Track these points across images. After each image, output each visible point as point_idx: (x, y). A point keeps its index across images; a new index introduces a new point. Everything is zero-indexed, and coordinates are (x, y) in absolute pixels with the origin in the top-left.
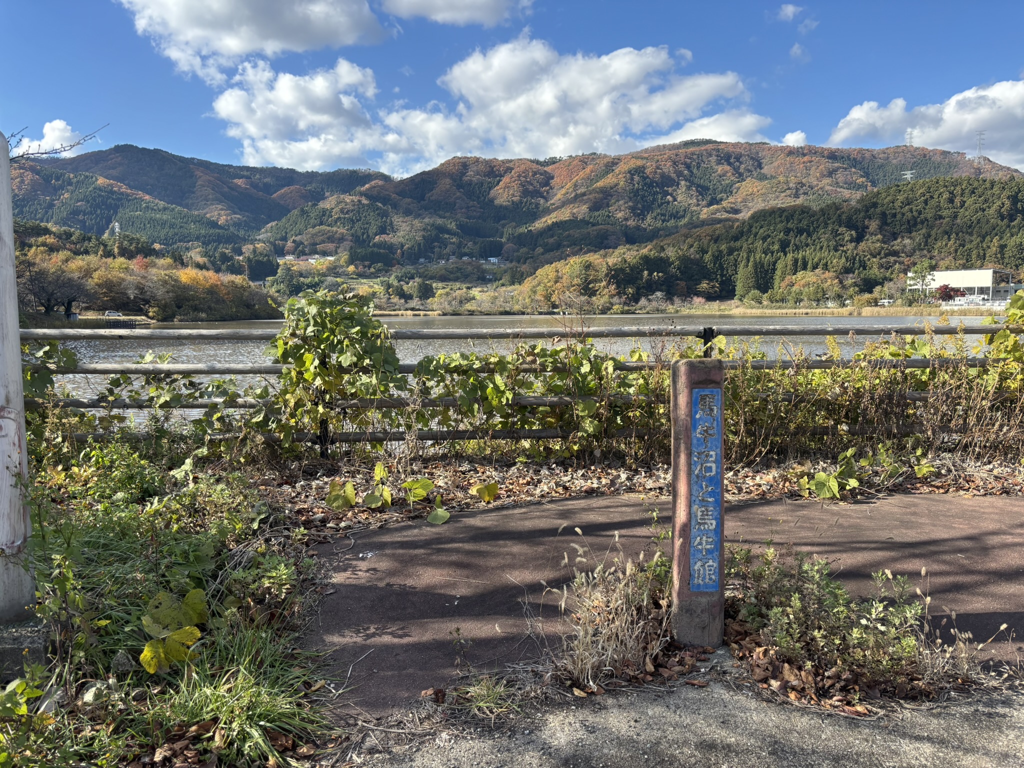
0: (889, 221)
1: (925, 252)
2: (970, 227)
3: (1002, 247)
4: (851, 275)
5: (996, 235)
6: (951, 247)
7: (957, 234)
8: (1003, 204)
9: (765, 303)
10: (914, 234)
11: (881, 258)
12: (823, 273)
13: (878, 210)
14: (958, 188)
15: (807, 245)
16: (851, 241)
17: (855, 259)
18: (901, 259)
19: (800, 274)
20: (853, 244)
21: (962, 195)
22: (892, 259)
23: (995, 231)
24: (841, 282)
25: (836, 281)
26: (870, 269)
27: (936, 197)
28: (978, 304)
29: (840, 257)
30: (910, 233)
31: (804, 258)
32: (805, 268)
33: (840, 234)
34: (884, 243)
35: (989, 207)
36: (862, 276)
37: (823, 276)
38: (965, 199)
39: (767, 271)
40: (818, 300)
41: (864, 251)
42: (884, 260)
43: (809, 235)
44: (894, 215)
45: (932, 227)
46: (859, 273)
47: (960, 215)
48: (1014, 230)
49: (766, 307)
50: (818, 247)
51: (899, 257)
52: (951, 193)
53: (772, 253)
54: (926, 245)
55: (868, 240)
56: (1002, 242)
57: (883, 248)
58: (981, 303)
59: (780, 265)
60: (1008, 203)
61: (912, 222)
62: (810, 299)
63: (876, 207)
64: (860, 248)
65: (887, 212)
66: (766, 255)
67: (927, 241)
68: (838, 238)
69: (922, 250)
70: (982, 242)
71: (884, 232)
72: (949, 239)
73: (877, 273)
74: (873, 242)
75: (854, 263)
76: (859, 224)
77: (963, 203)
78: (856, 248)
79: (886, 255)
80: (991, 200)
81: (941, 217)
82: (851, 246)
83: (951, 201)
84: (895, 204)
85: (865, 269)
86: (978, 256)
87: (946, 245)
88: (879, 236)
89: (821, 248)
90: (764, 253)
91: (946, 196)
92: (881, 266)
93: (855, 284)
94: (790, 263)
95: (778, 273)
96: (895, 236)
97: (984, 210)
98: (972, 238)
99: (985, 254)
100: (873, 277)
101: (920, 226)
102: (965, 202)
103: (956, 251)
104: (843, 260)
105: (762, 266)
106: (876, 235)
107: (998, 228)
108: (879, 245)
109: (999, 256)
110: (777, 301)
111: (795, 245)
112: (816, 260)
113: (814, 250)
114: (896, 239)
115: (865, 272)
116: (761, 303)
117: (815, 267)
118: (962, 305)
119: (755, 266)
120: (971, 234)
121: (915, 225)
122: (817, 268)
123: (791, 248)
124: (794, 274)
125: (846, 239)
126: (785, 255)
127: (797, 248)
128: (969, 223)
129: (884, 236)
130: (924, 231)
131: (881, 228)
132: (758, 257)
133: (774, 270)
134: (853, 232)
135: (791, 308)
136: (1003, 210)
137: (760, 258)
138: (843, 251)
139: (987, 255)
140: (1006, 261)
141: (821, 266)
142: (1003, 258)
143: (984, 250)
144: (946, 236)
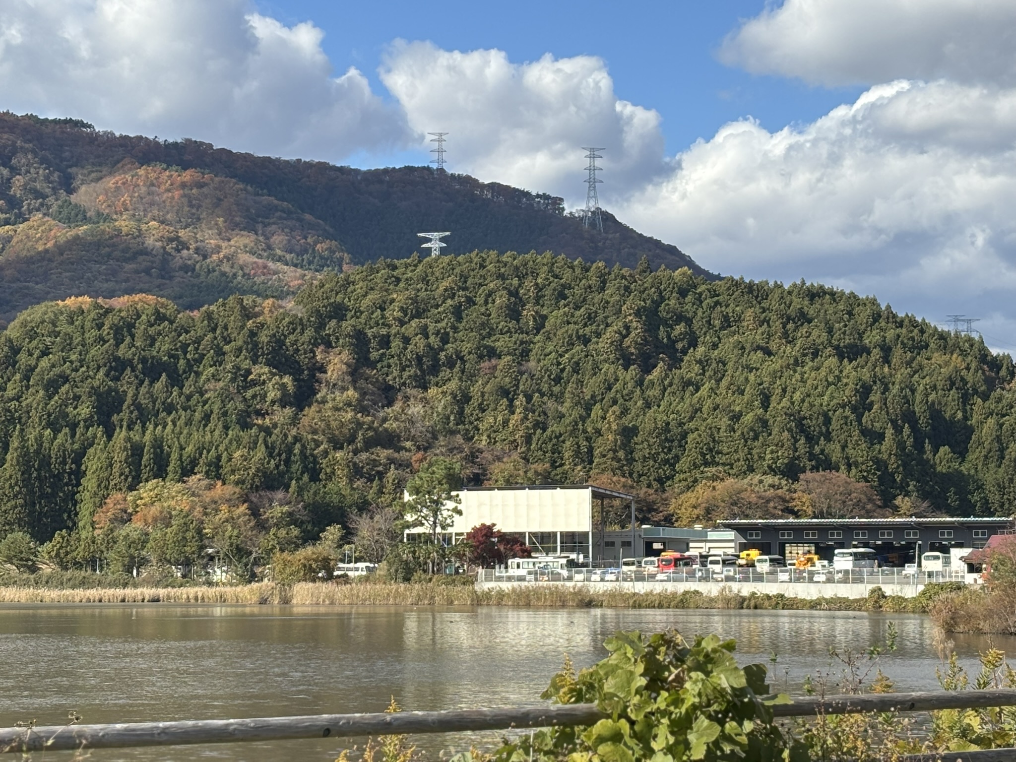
0: (374, 355)
1: (459, 439)
2: (558, 380)
3: (628, 433)
4: (280, 495)
5: (615, 402)
6: (516, 429)
7: (529, 398)
8: (627, 327)
9: (46, 569)
10: (432, 391)
11: (356, 452)
12: (210, 487)
13: (347, 325)
14: (529, 283)
15: (170, 409)
16: (283, 402)
17: (290, 451)
18: (404, 455)
19: (147, 490)
20: (288, 411)
21: (538, 300)
22: (383, 454)
23: (612, 394)
24: (255, 512)
25: (243, 508)
26: (329, 478)
27: (480, 300)
28: (556, 577)
29: (253, 446)
30: (425, 388)
31: (158, 444)
32: (160, 472)
33: (254, 383)
34: (364, 410)
35: (598, 335)
36: (308, 496)
37: (208, 496)
38: (545, 312)
39: (58, 477)
40: (187, 563)
41: (315, 432)
42: (364, 456)
43: (176, 380)
44: (385, 342)
45: (472, 377)
46: (300, 490)
47: (536, 349)
48: (650, 393)
49: (48, 582)
50: (198, 416)
51: (398, 449)
52: (513, 293)
53: (74, 426)
54: (460, 420)
55: (324, 402)
56: (626, 421)
57: (359, 425)
58: (565, 573)
59: (93, 463)
60: (637, 328)
61: (427, 362)
62: (163, 560)
63: (342, 318)
64: (305, 421)
65: (369, 333)
66: (56, 431)
67: (461, 412)
68: (249, 393)
69: (453, 433)
70: (583, 419)
71: (361, 383)
72: (511, 409)
73: (346, 492)
74: (337, 409)
75: (288, 462)
76: (303, 359)
77: (541, 322)
78: (294, 421)
79: (369, 444)
80: (600, 317)
81: (493, 353)
82: (281, 415)
83: (514, 313)
84: (387, 313)
85: (315, 478)
86: (577, 453)
87: (506, 423)
88: (351, 393)
89: (207, 417)
90: (49, 425)
91: (501, 299)
92: (356, 472)
93: (291, 519)
94: (119, 456)
95: (89, 483)
96: (388, 394)
97: (586, 341)
98: (563, 409)
99: (591, 450)
100: (335, 499)
101: (445, 373)
102: (544, 318)
103: (528, 439)
104: (260, 452)
105: (45, 462)
106: (344, 389)
107: (618, 386)
108: (350, 415)
109: (621, 454)
110: (78, 565)
111: (138, 407)
112: (189, 449)
113: (189, 423)
114: (390, 404)
115: (314, 486)
116: (33, 569)
117: (187, 471)
118: (521, 579)
119: (25, 460)
120: (559, 398)
121: (435, 369)
122: (192, 472)
123: (125, 415)
124: (132, 488)
125: (271, 395)
126: (109, 433)
127: (143, 416)
128: (555, 370)
129: (363, 394)
130: (453, 385)
131: (354, 373)
132: (32, 435)
133: (79, 474)
134: (287, 379)
135: (113, 584)
136: (627, 342)
137: (39, 439)
138: (261, 428)
139: (597, 452)
140: (638, 467)
141: (201, 467)
142: (631, 461)
143: (588, 439)
144: (505, 401)
